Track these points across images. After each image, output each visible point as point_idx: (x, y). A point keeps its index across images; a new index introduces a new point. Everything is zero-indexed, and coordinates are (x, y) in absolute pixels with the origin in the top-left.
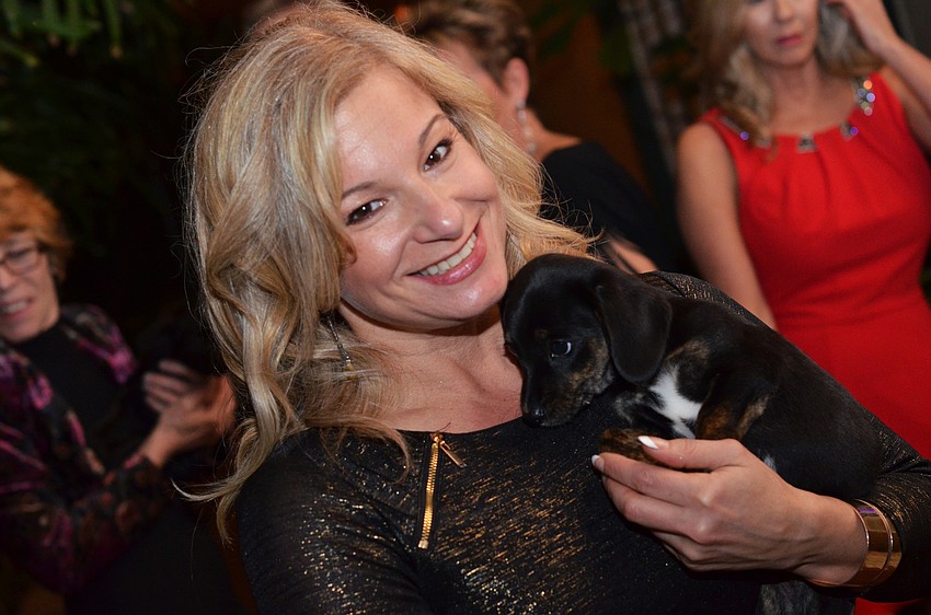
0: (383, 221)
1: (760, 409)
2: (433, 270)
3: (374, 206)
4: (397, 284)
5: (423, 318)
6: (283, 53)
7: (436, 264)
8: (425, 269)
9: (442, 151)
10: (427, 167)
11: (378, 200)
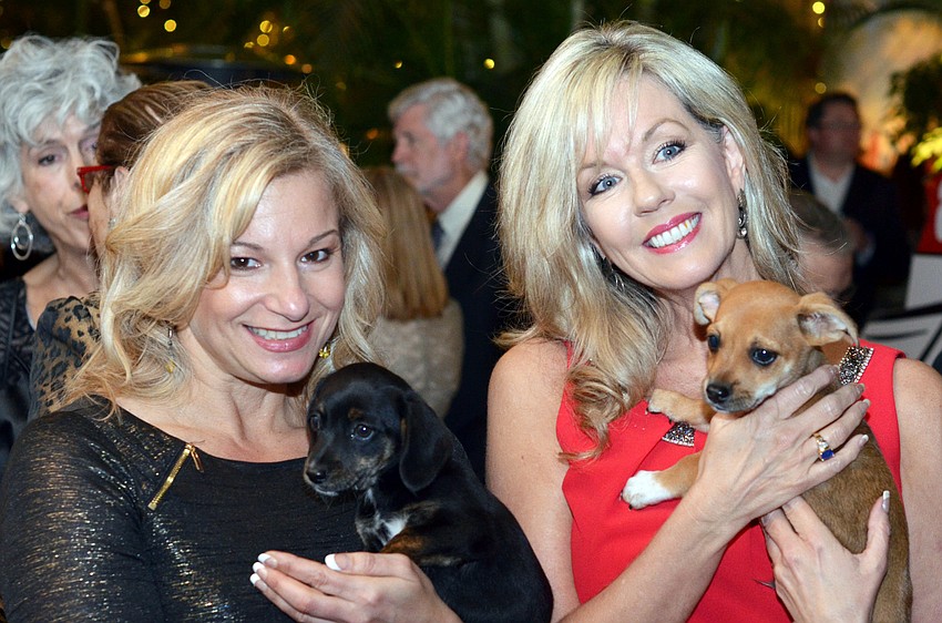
0: (250, 278)
1: (447, 562)
2: (262, 333)
3: (251, 263)
4: (232, 327)
5: (235, 363)
6: (254, 118)
7: (267, 329)
8: (257, 328)
9: (321, 254)
10: (304, 259)
11: (257, 260)
